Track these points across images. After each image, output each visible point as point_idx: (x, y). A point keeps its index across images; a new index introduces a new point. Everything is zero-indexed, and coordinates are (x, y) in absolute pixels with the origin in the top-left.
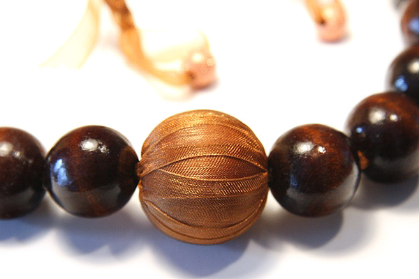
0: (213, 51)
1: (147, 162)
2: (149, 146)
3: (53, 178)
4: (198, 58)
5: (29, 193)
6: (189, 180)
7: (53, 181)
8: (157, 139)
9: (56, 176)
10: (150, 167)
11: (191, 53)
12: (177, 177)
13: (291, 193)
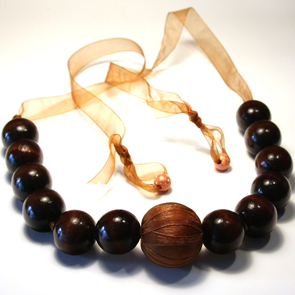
0: (169, 175)
1: (147, 228)
2: (146, 220)
3: (100, 235)
4: (162, 178)
5: (87, 242)
6: (168, 237)
7: (100, 236)
8: (150, 217)
9: (102, 234)
10: (148, 230)
11: (159, 176)
12: (161, 235)
13: (213, 243)
